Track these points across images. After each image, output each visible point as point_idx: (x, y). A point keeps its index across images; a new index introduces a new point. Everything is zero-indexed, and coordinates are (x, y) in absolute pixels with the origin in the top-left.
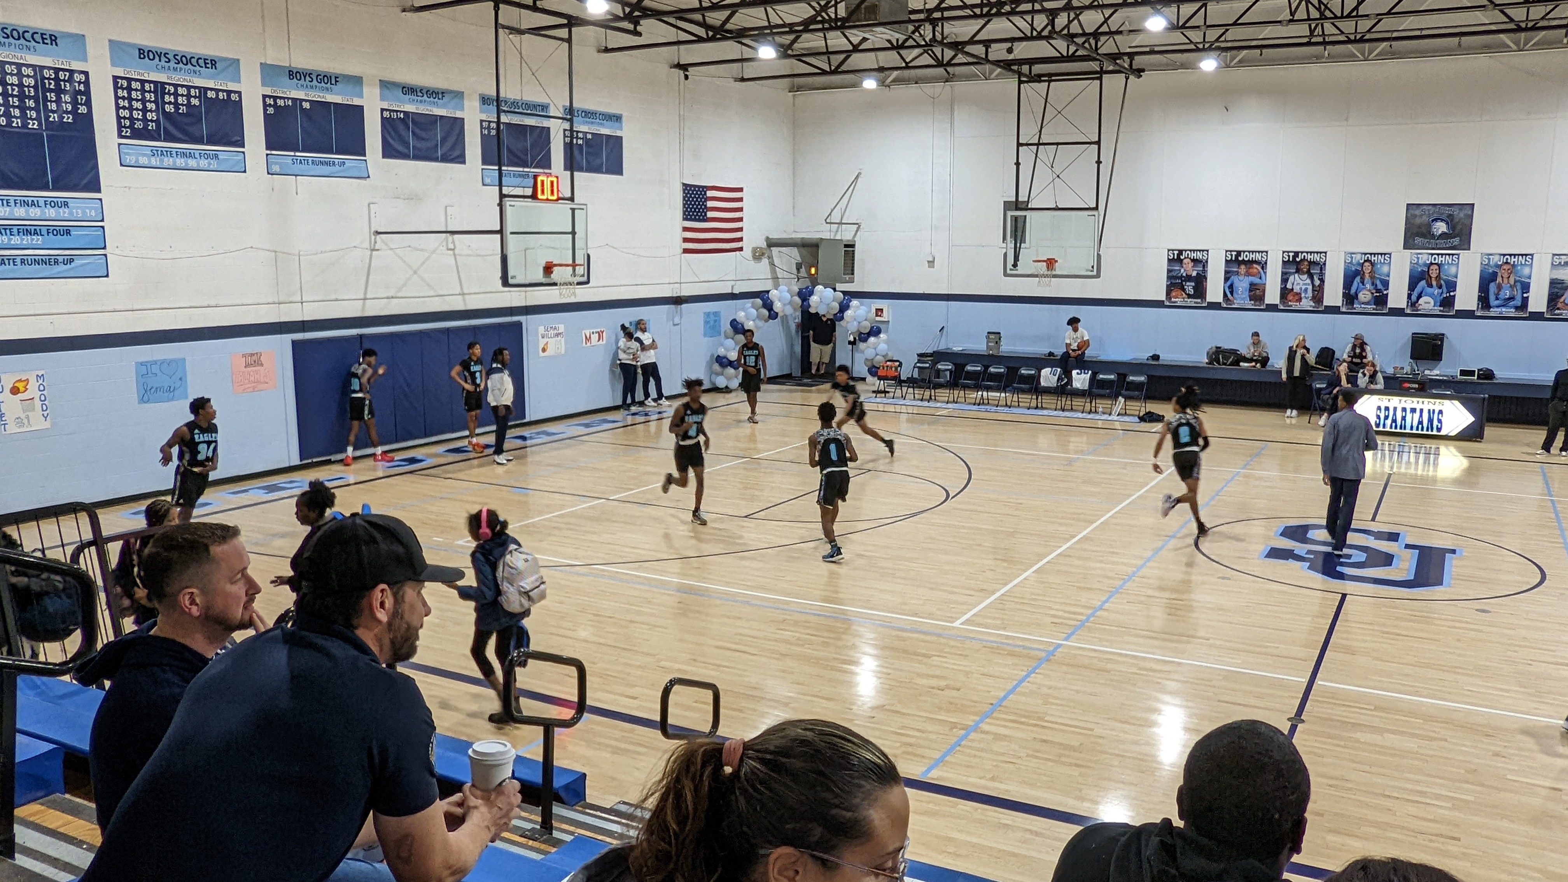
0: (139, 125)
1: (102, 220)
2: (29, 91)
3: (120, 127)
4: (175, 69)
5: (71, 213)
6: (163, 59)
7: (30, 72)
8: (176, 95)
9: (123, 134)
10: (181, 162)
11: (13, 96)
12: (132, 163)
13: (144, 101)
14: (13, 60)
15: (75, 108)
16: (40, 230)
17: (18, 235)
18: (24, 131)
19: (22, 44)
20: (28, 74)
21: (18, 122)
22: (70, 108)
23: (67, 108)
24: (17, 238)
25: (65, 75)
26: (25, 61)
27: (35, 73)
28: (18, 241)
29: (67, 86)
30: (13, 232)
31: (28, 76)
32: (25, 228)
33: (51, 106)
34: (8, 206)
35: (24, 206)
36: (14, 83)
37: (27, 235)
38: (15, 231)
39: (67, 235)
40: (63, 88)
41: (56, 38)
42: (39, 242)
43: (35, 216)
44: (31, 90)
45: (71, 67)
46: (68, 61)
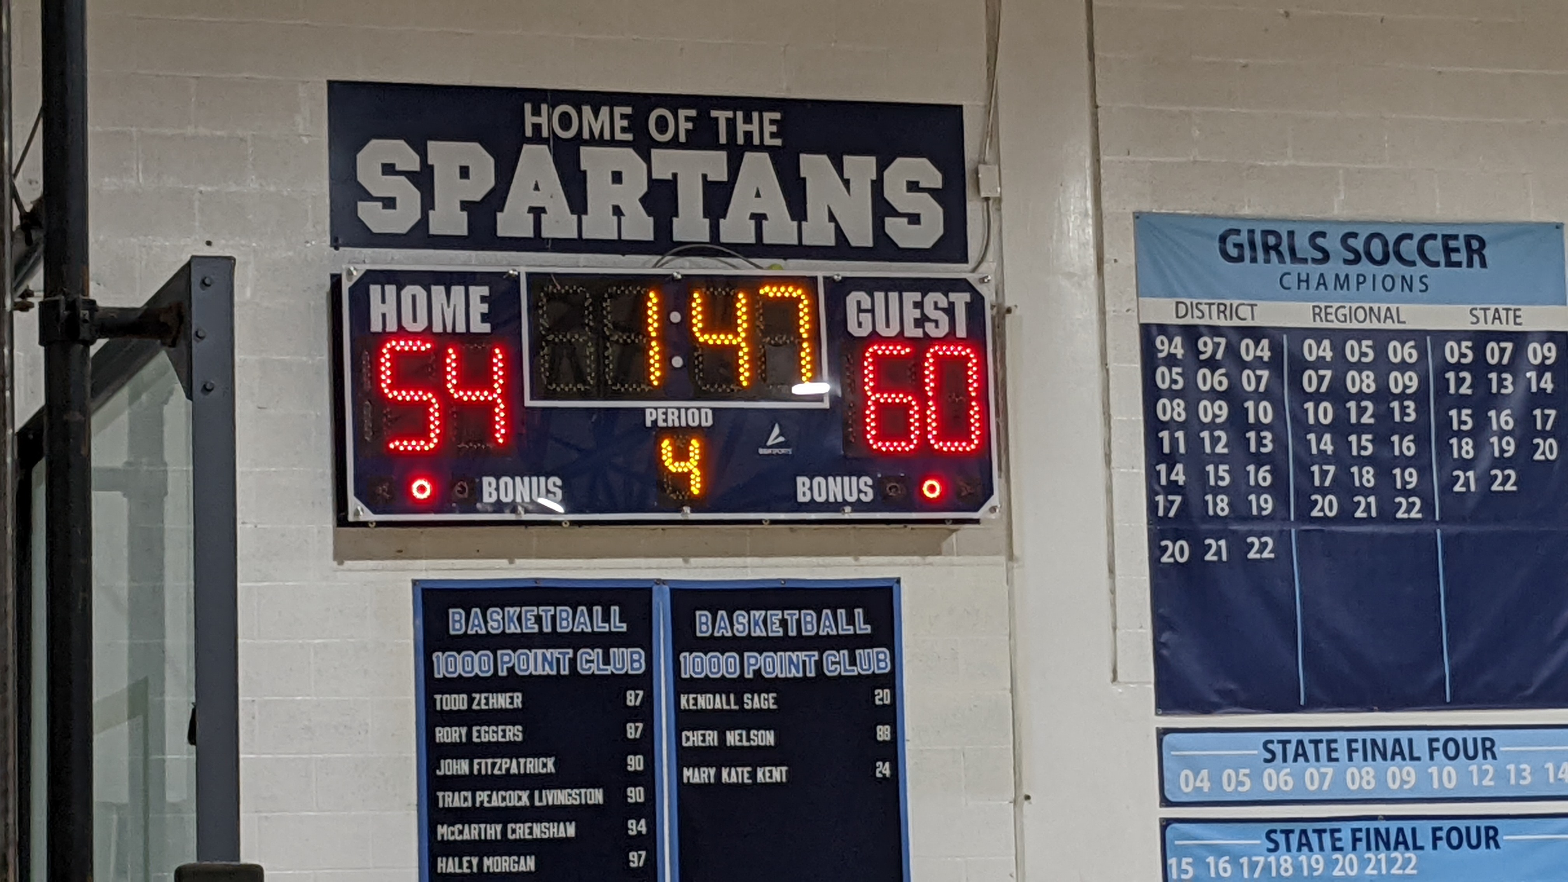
2: (1403, 409)
5: (1501, 776)
7: (1407, 352)
11: (1360, 429)
14: (1366, 325)
15: (1526, 446)
16: (1414, 831)
17: (1354, 848)
18: (1386, 529)
19: (1392, 274)
20: (1403, 359)
21: (1368, 505)
22: (1512, 448)
23: (1502, 451)
24: (1351, 859)
25: (1503, 351)
26: (1399, 322)
27: (1423, 354)
28: (1352, 869)
29: (1505, 383)
30: (1340, 839)
31: (1403, 367)
32: (1372, 825)
33: (1460, 447)
34: (1330, 759)
35: (1374, 759)
36: (1365, 390)
37: (1377, 848)
38: (1346, 835)
39: (1488, 846)
40: (1494, 390)
41: (1482, 243)
42: (1408, 871)
43: (1401, 786)
44: (1408, 407)
45: (1520, 324)
46: (1513, 307)
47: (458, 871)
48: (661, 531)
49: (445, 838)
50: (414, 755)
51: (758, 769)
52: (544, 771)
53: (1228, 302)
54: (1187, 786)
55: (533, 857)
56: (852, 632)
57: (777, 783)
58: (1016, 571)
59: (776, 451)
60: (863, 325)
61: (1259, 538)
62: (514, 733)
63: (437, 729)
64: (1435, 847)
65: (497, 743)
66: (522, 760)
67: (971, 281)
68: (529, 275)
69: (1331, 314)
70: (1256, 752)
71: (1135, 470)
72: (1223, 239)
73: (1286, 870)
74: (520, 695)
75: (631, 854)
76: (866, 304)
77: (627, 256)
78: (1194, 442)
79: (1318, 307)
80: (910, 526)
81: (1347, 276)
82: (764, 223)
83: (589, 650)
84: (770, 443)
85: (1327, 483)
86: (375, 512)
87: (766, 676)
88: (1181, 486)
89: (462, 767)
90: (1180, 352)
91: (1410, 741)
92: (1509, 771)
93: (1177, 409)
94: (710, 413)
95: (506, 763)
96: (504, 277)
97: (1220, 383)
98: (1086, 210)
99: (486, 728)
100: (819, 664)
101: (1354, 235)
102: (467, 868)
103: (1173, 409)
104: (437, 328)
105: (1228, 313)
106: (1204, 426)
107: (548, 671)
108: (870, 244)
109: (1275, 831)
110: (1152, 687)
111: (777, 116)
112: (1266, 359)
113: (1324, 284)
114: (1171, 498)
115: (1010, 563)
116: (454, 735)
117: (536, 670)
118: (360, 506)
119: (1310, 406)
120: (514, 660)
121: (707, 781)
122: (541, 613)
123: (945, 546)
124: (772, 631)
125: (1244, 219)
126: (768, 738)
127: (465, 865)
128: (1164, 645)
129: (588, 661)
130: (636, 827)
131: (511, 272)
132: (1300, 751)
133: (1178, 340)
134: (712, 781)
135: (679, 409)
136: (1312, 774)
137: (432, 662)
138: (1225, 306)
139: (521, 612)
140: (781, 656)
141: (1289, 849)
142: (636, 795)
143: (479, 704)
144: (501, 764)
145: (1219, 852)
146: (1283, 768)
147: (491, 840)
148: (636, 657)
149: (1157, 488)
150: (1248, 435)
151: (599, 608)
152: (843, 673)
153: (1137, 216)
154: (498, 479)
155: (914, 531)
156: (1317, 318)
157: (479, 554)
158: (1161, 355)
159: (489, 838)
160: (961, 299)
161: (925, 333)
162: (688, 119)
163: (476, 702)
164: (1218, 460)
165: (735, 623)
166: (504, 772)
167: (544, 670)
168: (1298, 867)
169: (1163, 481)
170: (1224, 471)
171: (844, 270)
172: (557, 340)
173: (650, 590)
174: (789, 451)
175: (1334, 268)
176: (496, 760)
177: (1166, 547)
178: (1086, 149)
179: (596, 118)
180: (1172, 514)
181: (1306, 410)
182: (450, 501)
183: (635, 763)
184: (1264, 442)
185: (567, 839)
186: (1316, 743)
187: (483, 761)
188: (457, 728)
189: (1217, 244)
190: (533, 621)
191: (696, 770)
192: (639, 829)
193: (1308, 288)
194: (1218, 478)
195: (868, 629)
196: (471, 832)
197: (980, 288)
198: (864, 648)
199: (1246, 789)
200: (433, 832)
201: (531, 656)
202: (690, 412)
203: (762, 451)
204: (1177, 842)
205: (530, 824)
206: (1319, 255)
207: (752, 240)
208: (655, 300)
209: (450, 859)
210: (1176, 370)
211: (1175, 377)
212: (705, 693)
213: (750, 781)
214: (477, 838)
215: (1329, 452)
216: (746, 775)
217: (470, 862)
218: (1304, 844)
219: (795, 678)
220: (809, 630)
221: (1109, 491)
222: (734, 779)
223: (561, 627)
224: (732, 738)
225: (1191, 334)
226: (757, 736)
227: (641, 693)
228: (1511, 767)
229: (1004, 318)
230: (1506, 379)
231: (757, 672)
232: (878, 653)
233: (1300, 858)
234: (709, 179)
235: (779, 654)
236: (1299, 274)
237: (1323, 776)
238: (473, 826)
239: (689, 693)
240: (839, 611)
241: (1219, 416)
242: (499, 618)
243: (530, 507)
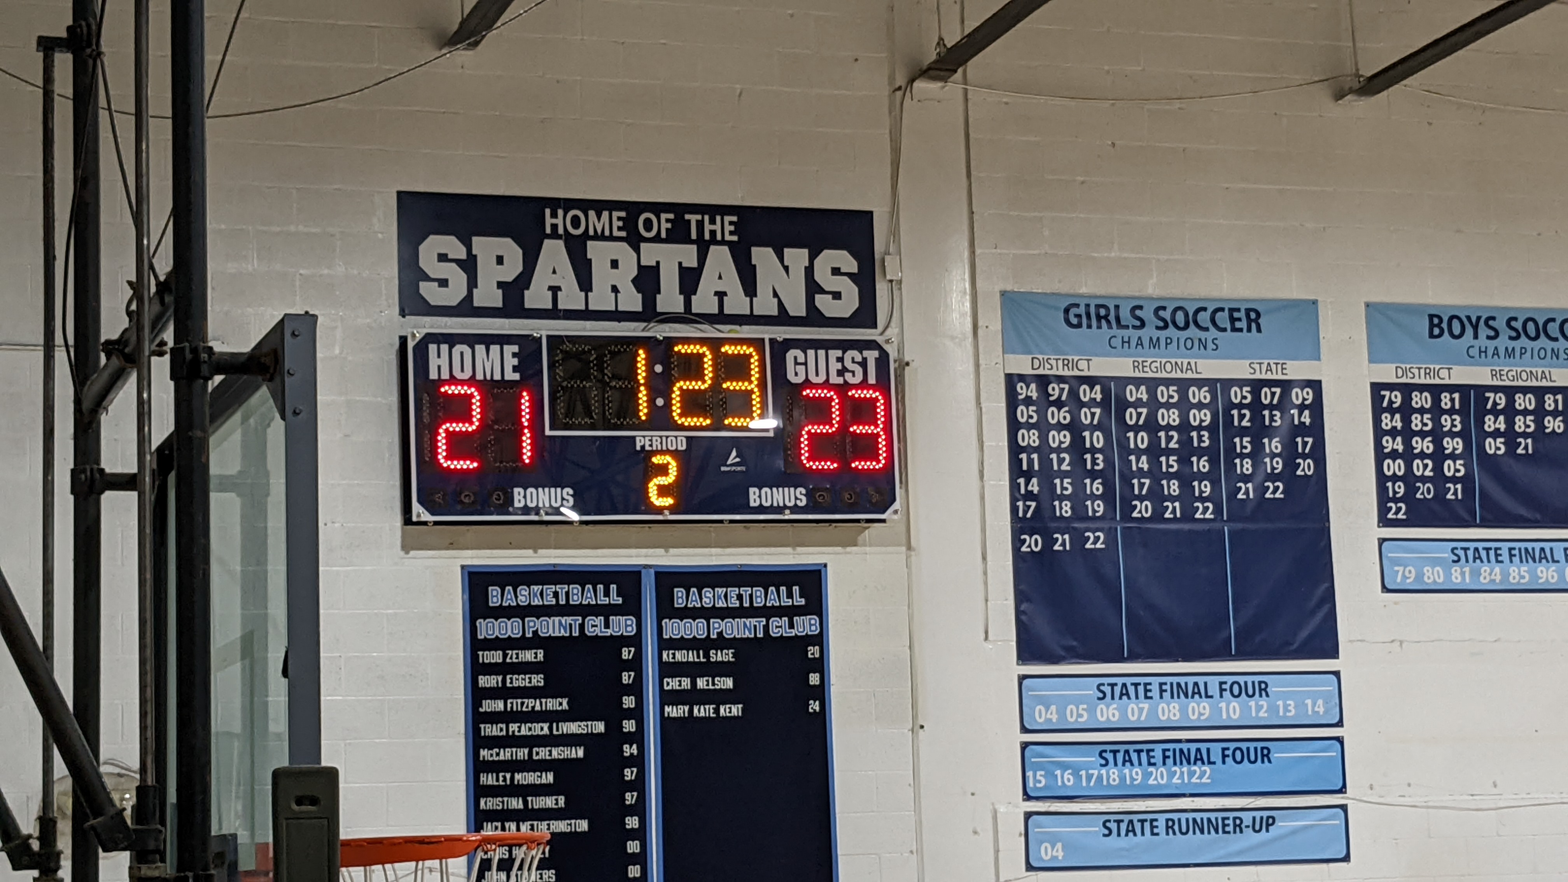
0: (1425, 491)
1: (1340, 724)
2: (1200, 437)
3: (1384, 499)
4: (1510, 353)
5: (1272, 709)
6: (1483, 331)
7: (1202, 395)
8: (1510, 412)
9: (1390, 516)
10: (1518, 573)
11: (1168, 452)
12: (1410, 583)
13: (1437, 435)
14: (1173, 375)
15: (1291, 465)
16: (1208, 750)
17: (1164, 763)
18: (1186, 526)
19: (1191, 337)
20: (1200, 400)
21: (1174, 508)
22: (1280, 466)
23: (1273, 468)
24: (1162, 772)
25: (1273, 394)
26: (1197, 373)
27: (1214, 397)
28: (1162, 778)
29: (1275, 418)
30: (1153, 757)
31: (1200, 406)
32: (1178, 746)
33: (1242, 466)
34: (1146, 697)
35: (1179, 697)
36: (1172, 423)
37: (1181, 763)
38: (1158, 754)
39: (1263, 762)
40: (1267, 423)
41: (1258, 315)
42: (1204, 780)
43: (1199, 718)
44: (1203, 436)
45: (1286, 374)
46: (1281, 362)
47: (495, 783)
48: (647, 529)
49: (486, 759)
50: (462, 697)
51: (721, 706)
52: (560, 708)
53: (1070, 358)
54: (1040, 717)
55: (552, 773)
56: (790, 604)
57: (734, 717)
58: (913, 558)
59: (733, 468)
60: (799, 374)
61: (1094, 533)
62: (538, 680)
63: (480, 677)
64: (1224, 762)
65: (525, 687)
66: (544, 700)
67: (880, 342)
68: (548, 337)
69: (1146, 366)
70: (1091, 692)
71: (1002, 483)
72: (1067, 311)
73: (1114, 780)
74: (542, 651)
75: (626, 770)
76: (801, 359)
77: (622, 323)
78: (1045, 462)
79: (1138, 362)
80: (834, 525)
81: (1158, 339)
82: (725, 298)
83: (594, 618)
84: (729, 462)
85: (1144, 492)
86: (433, 514)
87: (727, 637)
88: (1035, 495)
89: (499, 705)
90: (1035, 395)
91: (1206, 684)
92: (1279, 706)
93: (1033, 438)
94: (684, 440)
95: (532, 702)
96: (530, 338)
97: (1065, 418)
98: (965, 289)
99: (516, 676)
100: (766, 628)
101: (1164, 308)
102: (503, 781)
103: (1029, 438)
104: (480, 376)
105: (1070, 365)
106: (1053, 450)
107: (563, 633)
108: (804, 314)
109: (1105, 751)
110: (1014, 644)
111: (734, 219)
112: (1098, 400)
113: (1142, 344)
114: (1028, 503)
115: (908, 552)
116: (492, 681)
117: (554, 633)
118: (421, 510)
119: (1131, 435)
120: (538, 625)
121: (682, 715)
122: (558, 590)
123: (860, 539)
124: (731, 603)
125: (1082, 296)
126: (729, 683)
127: (501, 779)
128: (1024, 612)
129: (593, 626)
130: (630, 750)
131: (535, 335)
132: (1124, 692)
133: (1033, 386)
134: (686, 715)
135: (661, 437)
136: (1133, 709)
137: (476, 627)
138: (1068, 360)
139: (542, 589)
140: (738, 622)
141: (1116, 764)
142: (629, 726)
143: (511, 658)
144: (528, 703)
145: (1064, 766)
146: (1111, 704)
147: (520, 760)
148: (629, 622)
149: (1017, 495)
150: (1085, 457)
151: (601, 586)
152: (784, 635)
153: (1003, 294)
154: (525, 489)
155: (837, 529)
156: (1136, 369)
157: (510, 546)
158: (1021, 397)
159: (519, 758)
160: (872, 355)
161: (845, 381)
162: (668, 221)
163: (509, 656)
164: (1063, 475)
165: (703, 597)
166: (530, 709)
167: (560, 633)
168: (1123, 778)
169: (1023, 491)
170: (1067, 483)
171: (785, 333)
172: (569, 385)
173: (640, 573)
174: (744, 468)
175: (1149, 332)
176: (524, 700)
177: (1025, 540)
178: (966, 243)
179: (599, 220)
180: (1029, 515)
181: (1129, 438)
182: (489, 507)
183: (629, 702)
184: (1097, 461)
185: (577, 760)
186: (1136, 685)
187: (515, 701)
188: (495, 677)
189: (1062, 315)
190: (552, 596)
191: (675, 707)
192: (632, 751)
193: (1129, 347)
194: (1064, 488)
195: (803, 602)
196: (505, 754)
197: (886, 347)
198: (800, 616)
199: (1084, 720)
200: (476, 754)
201: (551, 621)
202: (669, 439)
203: (723, 469)
204: (1033, 760)
205: (549, 748)
206: (1138, 323)
207: (716, 311)
208: (643, 356)
209: (490, 775)
210: (1031, 408)
211: (1031, 413)
212: (682, 649)
213: (714, 715)
214: (510, 758)
215: (1146, 469)
216: (712, 711)
217: (504, 777)
218: (1128, 760)
219: (748, 638)
220: (759, 602)
221: (982, 498)
222: (702, 714)
223: (573, 600)
224: (701, 683)
225: (1043, 381)
226: (720, 682)
227: (633, 649)
228: (1280, 703)
229: (904, 369)
230: (1275, 415)
231: (720, 634)
232: (810, 619)
233: (1124, 772)
234: (684, 265)
235: (736, 620)
236: (1123, 337)
237: (1141, 710)
238: (507, 750)
239: (669, 649)
240: (781, 588)
241: (1063, 443)
242: (527, 593)
243: (550, 511)
